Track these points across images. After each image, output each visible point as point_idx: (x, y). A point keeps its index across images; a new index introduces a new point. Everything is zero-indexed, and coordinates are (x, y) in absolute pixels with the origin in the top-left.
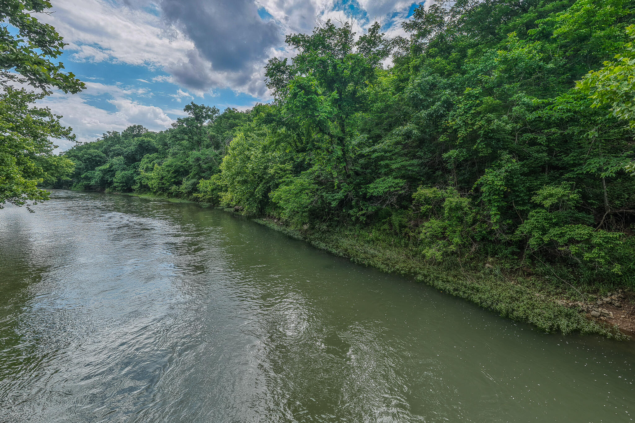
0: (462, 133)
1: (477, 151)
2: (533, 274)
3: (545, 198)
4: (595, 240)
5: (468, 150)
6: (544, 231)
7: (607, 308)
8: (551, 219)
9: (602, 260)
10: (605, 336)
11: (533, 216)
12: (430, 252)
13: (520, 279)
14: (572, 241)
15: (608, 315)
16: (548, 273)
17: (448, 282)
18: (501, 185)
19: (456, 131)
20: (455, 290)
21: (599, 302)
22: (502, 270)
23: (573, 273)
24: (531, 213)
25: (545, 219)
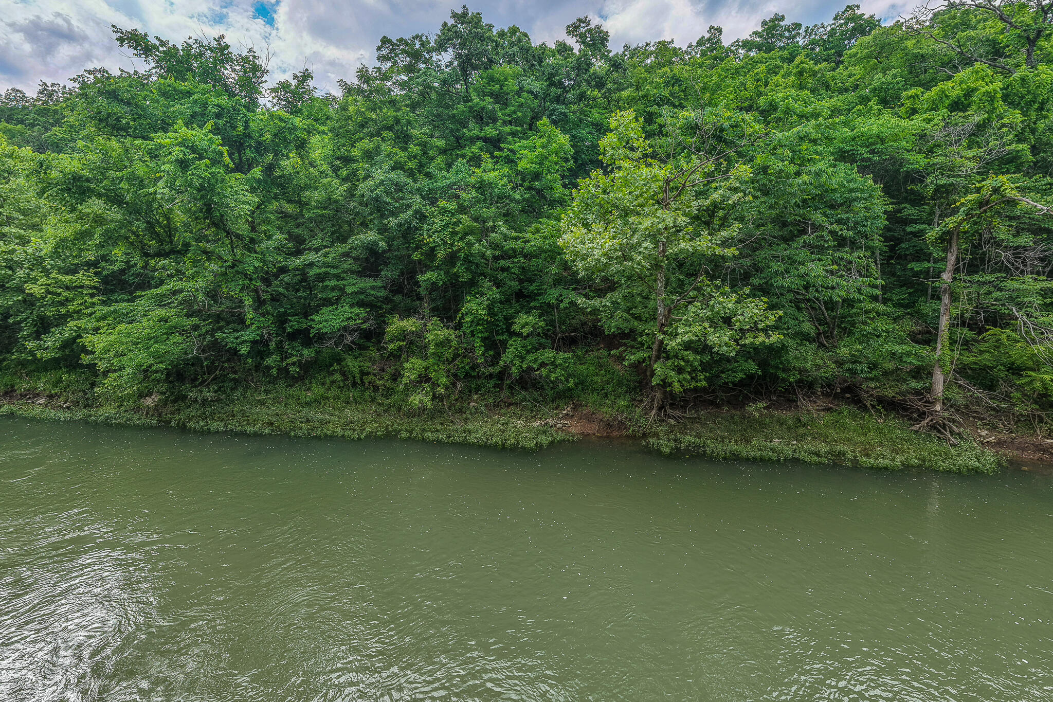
0: (441, 254)
1: (456, 276)
2: (513, 404)
3: (523, 327)
4: (559, 361)
5: (447, 273)
6: (522, 358)
7: (566, 419)
8: (526, 347)
9: (563, 378)
10: (568, 440)
11: (512, 345)
12: (416, 399)
13: (503, 411)
14: (543, 365)
15: (567, 424)
16: (525, 399)
17: (437, 431)
18: (485, 315)
19: (433, 249)
20: (449, 437)
21: (561, 416)
22: (486, 405)
23: (541, 395)
24: (510, 342)
25: (522, 347)
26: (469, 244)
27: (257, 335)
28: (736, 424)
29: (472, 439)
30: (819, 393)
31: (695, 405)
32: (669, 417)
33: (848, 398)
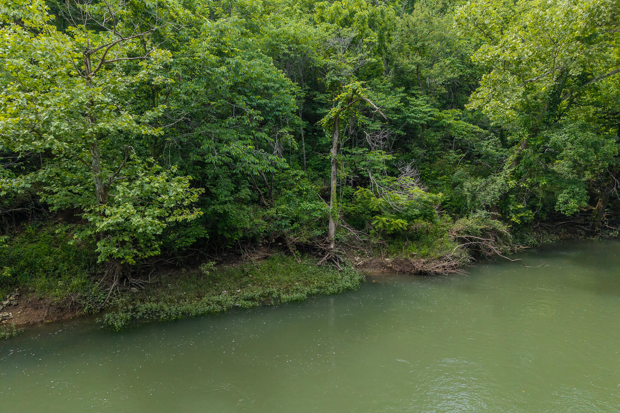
7: (8, 311)
10: (4, 337)
30: (261, 245)
31: (157, 270)
32: (132, 286)
33: (280, 246)
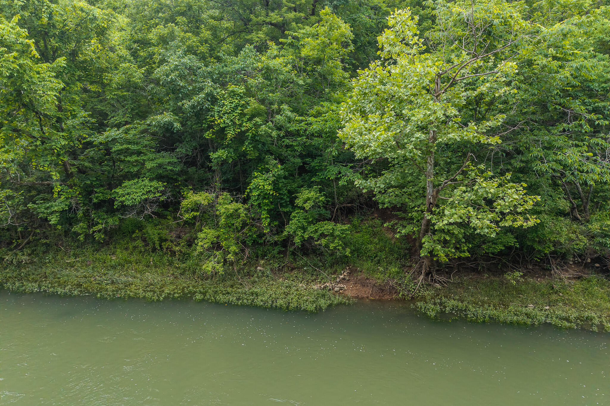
0: (230, 134)
1: (244, 154)
2: (295, 268)
3: (305, 202)
4: (337, 233)
5: (236, 151)
6: (304, 229)
7: (343, 283)
8: (308, 218)
9: (340, 248)
10: (345, 303)
11: (295, 217)
13: (287, 275)
14: (323, 235)
15: (344, 288)
16: (306, 265)
17: (228, 293)
18: (270, 190)
19: (223, 129)
20: (238, 300)
21: (338, 280)
22: (272, 270)
23: (321, 261)
24: (293, 214)
25: (304, 219)
26: (257, 126)
27: (66, 205)
28: (495, 290)
29: (258, 302)
30: (571, 263)
31: (459, 271)
32: (435, 282)
33: (597, 267)
